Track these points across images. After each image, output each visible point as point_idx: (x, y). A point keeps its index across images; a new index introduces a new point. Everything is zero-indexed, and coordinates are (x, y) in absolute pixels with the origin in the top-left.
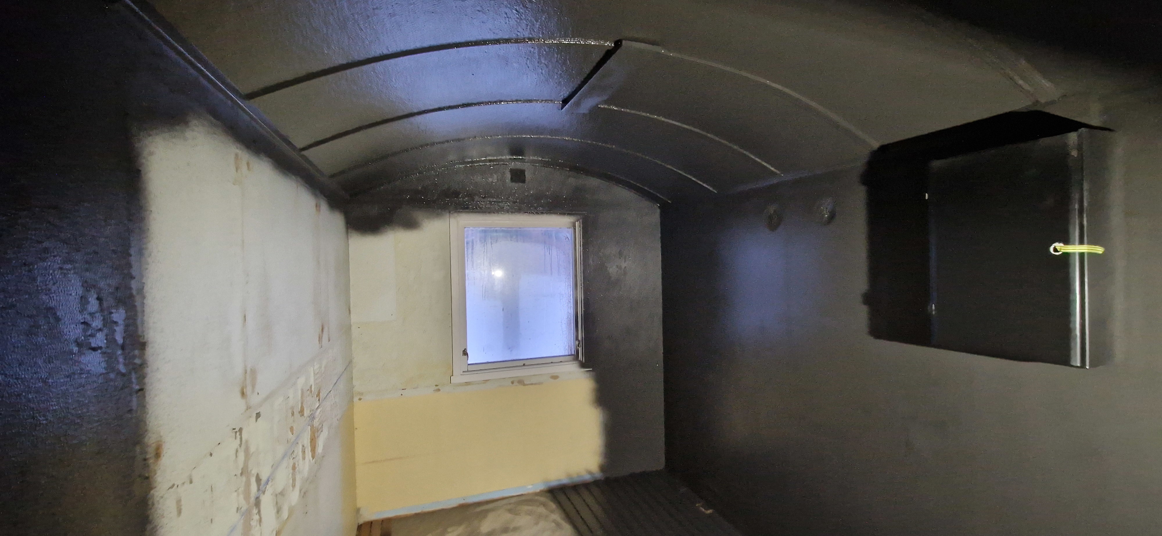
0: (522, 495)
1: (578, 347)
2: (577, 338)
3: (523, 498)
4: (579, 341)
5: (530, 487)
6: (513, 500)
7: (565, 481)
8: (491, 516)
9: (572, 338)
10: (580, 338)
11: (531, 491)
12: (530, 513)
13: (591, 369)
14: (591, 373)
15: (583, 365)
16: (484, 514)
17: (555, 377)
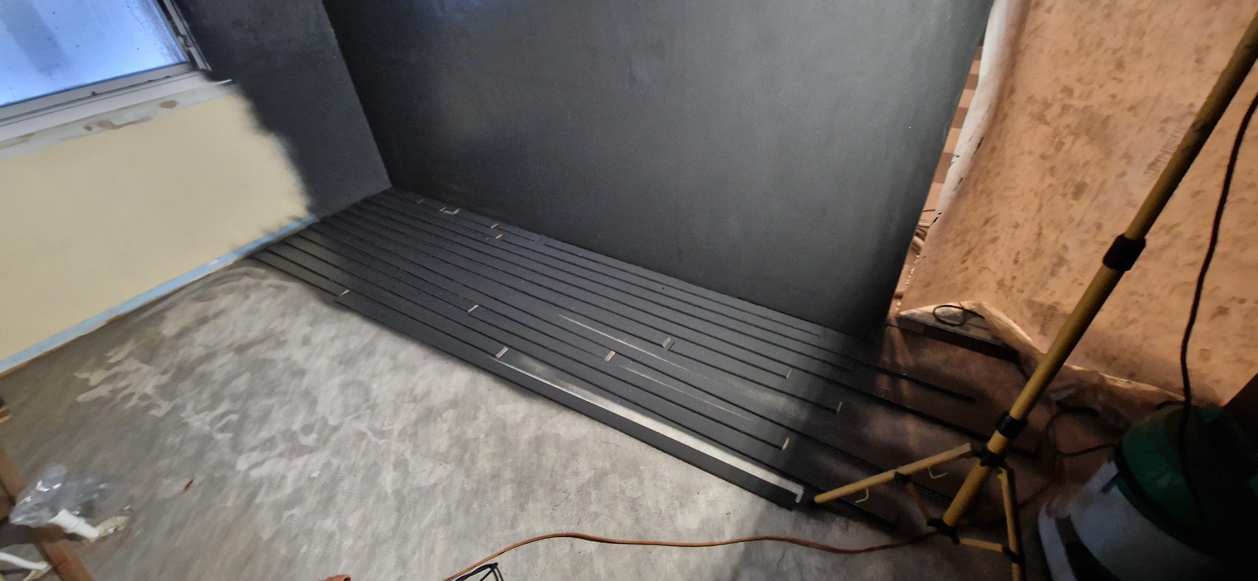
0: (208, 276)
1: (187, 48)
2: (177, 33)
3: (210, 279)
4: (183, 36)
5: (215, 262)
6: (196, 286)
7: (264, 239)
8: (170, 315)
9: (168, 33)
10: (182, 31)
11: (220, 267)
12: (231, 291)
13: (229, 80)
14: (233, 86)
15: (213, 76)
16: (159, 317)
17: (170, 104)
